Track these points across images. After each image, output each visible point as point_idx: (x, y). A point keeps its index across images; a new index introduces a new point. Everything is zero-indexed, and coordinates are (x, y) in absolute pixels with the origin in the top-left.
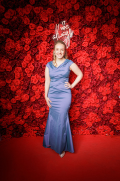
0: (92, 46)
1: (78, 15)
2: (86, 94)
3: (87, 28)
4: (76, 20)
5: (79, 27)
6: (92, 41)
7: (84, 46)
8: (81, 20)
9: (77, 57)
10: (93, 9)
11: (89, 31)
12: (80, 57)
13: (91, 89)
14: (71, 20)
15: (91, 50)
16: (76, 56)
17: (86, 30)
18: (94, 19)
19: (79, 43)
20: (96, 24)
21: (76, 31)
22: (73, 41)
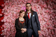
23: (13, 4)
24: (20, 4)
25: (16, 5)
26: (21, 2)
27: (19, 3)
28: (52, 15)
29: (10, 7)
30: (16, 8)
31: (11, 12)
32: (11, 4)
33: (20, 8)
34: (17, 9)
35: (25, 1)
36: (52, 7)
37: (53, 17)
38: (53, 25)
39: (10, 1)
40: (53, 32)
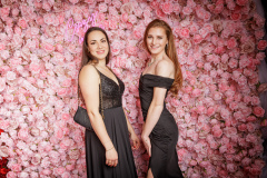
23: (20, 15)
24: (52, 8)
25: (34, 17)
27: (46, 7)
28: (208, 49)
29: (8, 29)
30: (35, 31)
31: (18, 53)
32: (10, 15)
33: (54, 29)
34: (42, 38)
36: (209, 6)
37: (216, 59)
38: (218, 96)
40: (217, 128)
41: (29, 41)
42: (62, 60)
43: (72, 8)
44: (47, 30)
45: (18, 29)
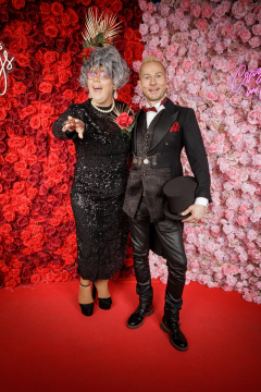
0: (61, 92)
1: (25, 20)
2: (57, 196)
3: (48, 53)
4: (20, 31)
5: (29, 48)
6: (61, 81)
7: (44, 91)
8: (31, 33)
9: (31, 116)
10: (57, 9)
11: (52, 59)
12: (37, 117)
13: (68, 183)
14: (7, 29)
15: (61, 100)
16: (27, 114)
17: (45, 55)
18: (64, 33)
19: (30, 85)
20: (67, 43)
21: (21, 56)
22: (17, 80)
23: (186, 55)
24: (225, 51)
25: (203, 58)
26: (228, 42)
27: (219, 48)
29: (171, 69)
30: (200, 75)
31: (174, 98)
32: (177, 54)
33: (221, 75)
34: (204, 84)
35: (253, 35)
39: (174, 37)
41: (190, 86)
42: (220, 112)
43: (248, 53)
44: (213, 76)
45: (181, 71)
